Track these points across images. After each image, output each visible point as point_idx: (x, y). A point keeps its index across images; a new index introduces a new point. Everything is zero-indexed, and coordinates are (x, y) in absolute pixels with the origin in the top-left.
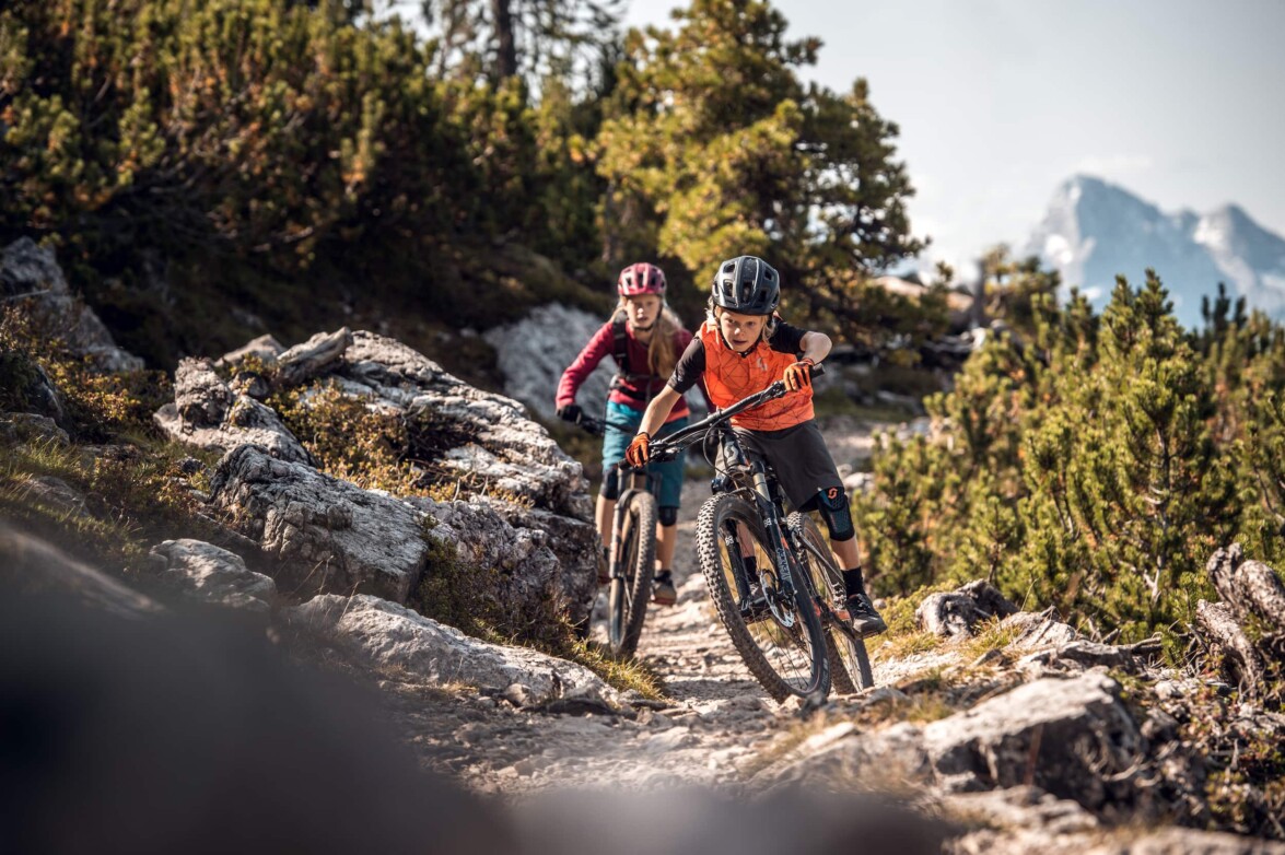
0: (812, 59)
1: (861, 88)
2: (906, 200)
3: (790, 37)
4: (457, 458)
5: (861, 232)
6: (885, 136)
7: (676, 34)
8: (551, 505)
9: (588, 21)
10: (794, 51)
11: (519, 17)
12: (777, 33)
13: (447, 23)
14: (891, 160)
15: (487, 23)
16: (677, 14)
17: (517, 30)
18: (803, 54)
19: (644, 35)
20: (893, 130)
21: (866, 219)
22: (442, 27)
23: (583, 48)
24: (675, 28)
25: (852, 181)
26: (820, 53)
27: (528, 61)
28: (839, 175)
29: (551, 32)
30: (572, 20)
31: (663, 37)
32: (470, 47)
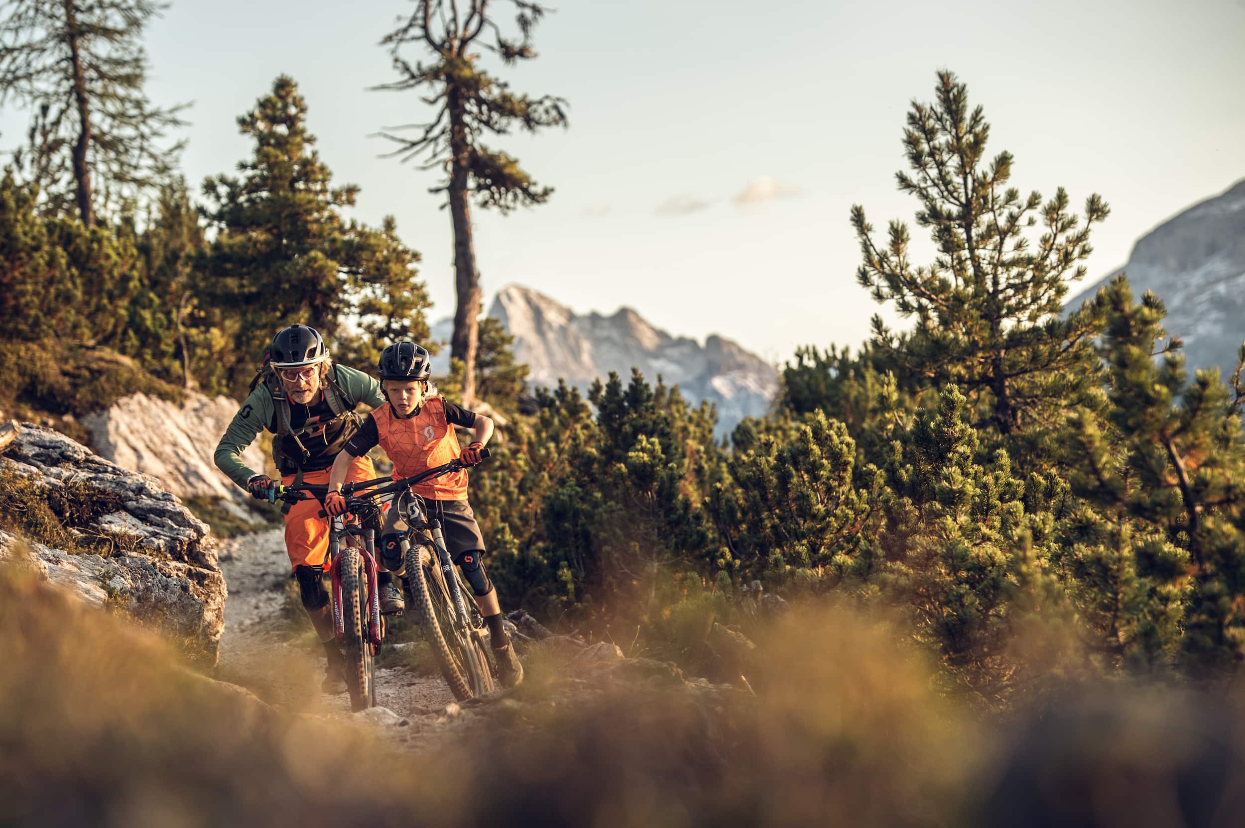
0: (351, 202)
1: (389, 225)
2: (426, 311)
3: (334, 184)
4: (110, 522)
5: (392, 336)
6: (410, 261)
7: (242, 181)
8: (186, 558)
9: (150, 168)
10: (336, 195)
11: (94, 164)
12: (324, 181)
13: (35, 170)
14: (415, 280)
15: (67, 169)
16: (243, 166)
17: (92, 175)
18: (344, 198)
19: (217, 182)
20: (416, 256)
21: (395, 326)
22: (32, 173)
23: (147, 190)
24: (242, 178)
25: (384, 296)
26: (357, 197)
27: (101, 199)
28: (374, 292)
29: (119, 178)
30: (136, 168)
31: (233, 185)
32: (54, 189)
